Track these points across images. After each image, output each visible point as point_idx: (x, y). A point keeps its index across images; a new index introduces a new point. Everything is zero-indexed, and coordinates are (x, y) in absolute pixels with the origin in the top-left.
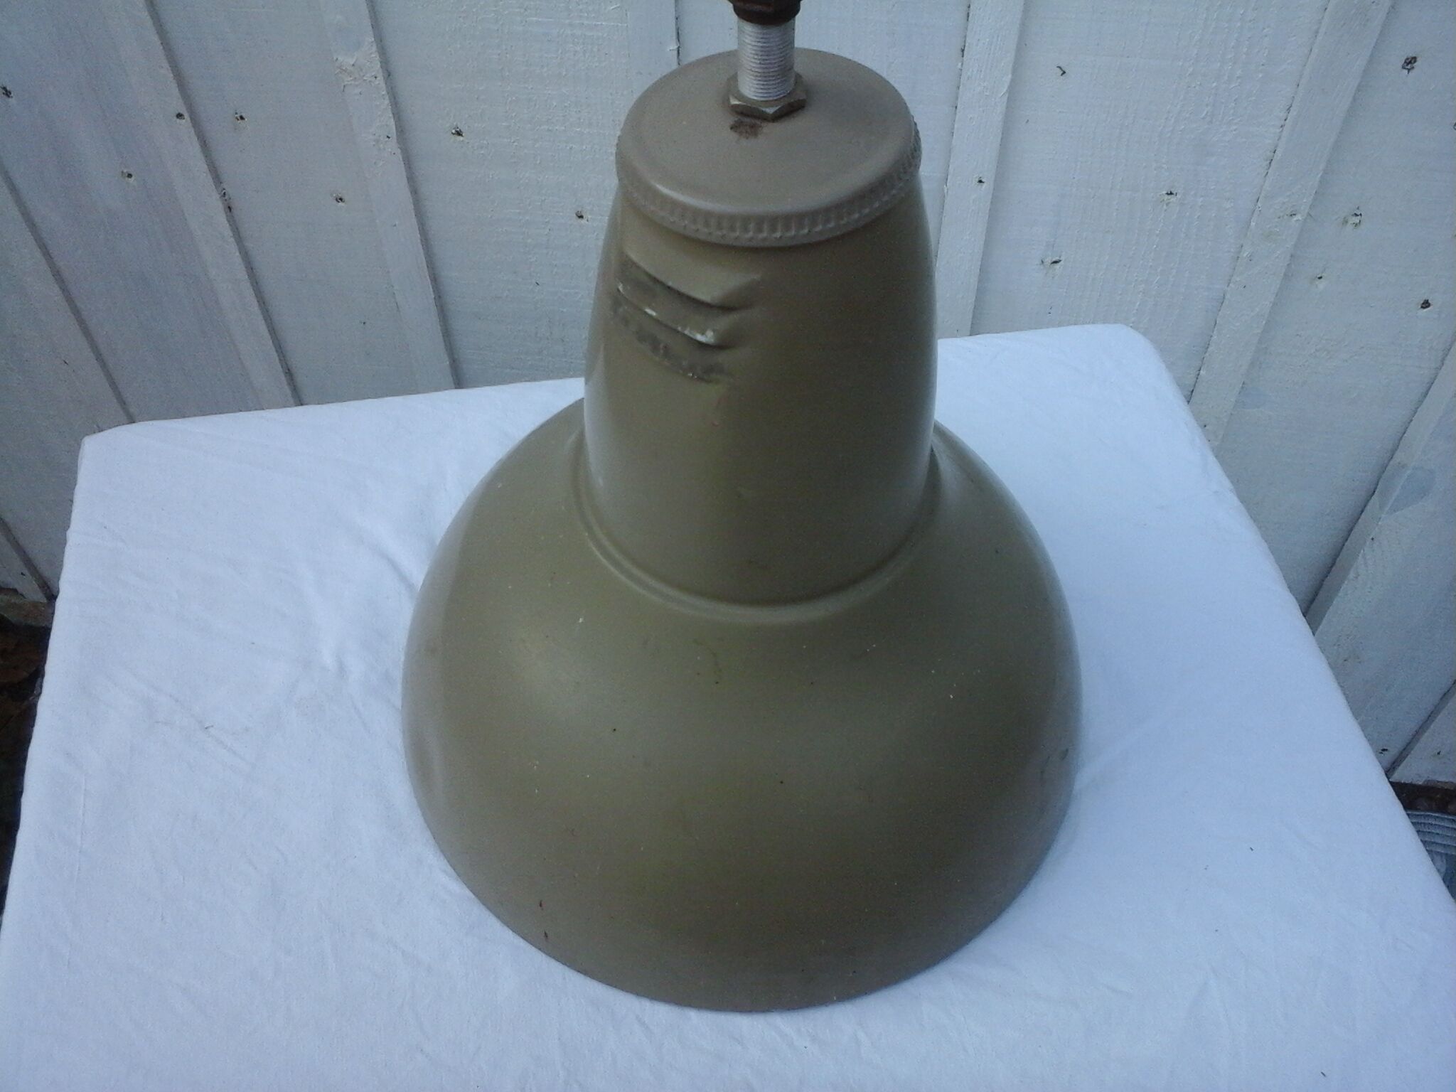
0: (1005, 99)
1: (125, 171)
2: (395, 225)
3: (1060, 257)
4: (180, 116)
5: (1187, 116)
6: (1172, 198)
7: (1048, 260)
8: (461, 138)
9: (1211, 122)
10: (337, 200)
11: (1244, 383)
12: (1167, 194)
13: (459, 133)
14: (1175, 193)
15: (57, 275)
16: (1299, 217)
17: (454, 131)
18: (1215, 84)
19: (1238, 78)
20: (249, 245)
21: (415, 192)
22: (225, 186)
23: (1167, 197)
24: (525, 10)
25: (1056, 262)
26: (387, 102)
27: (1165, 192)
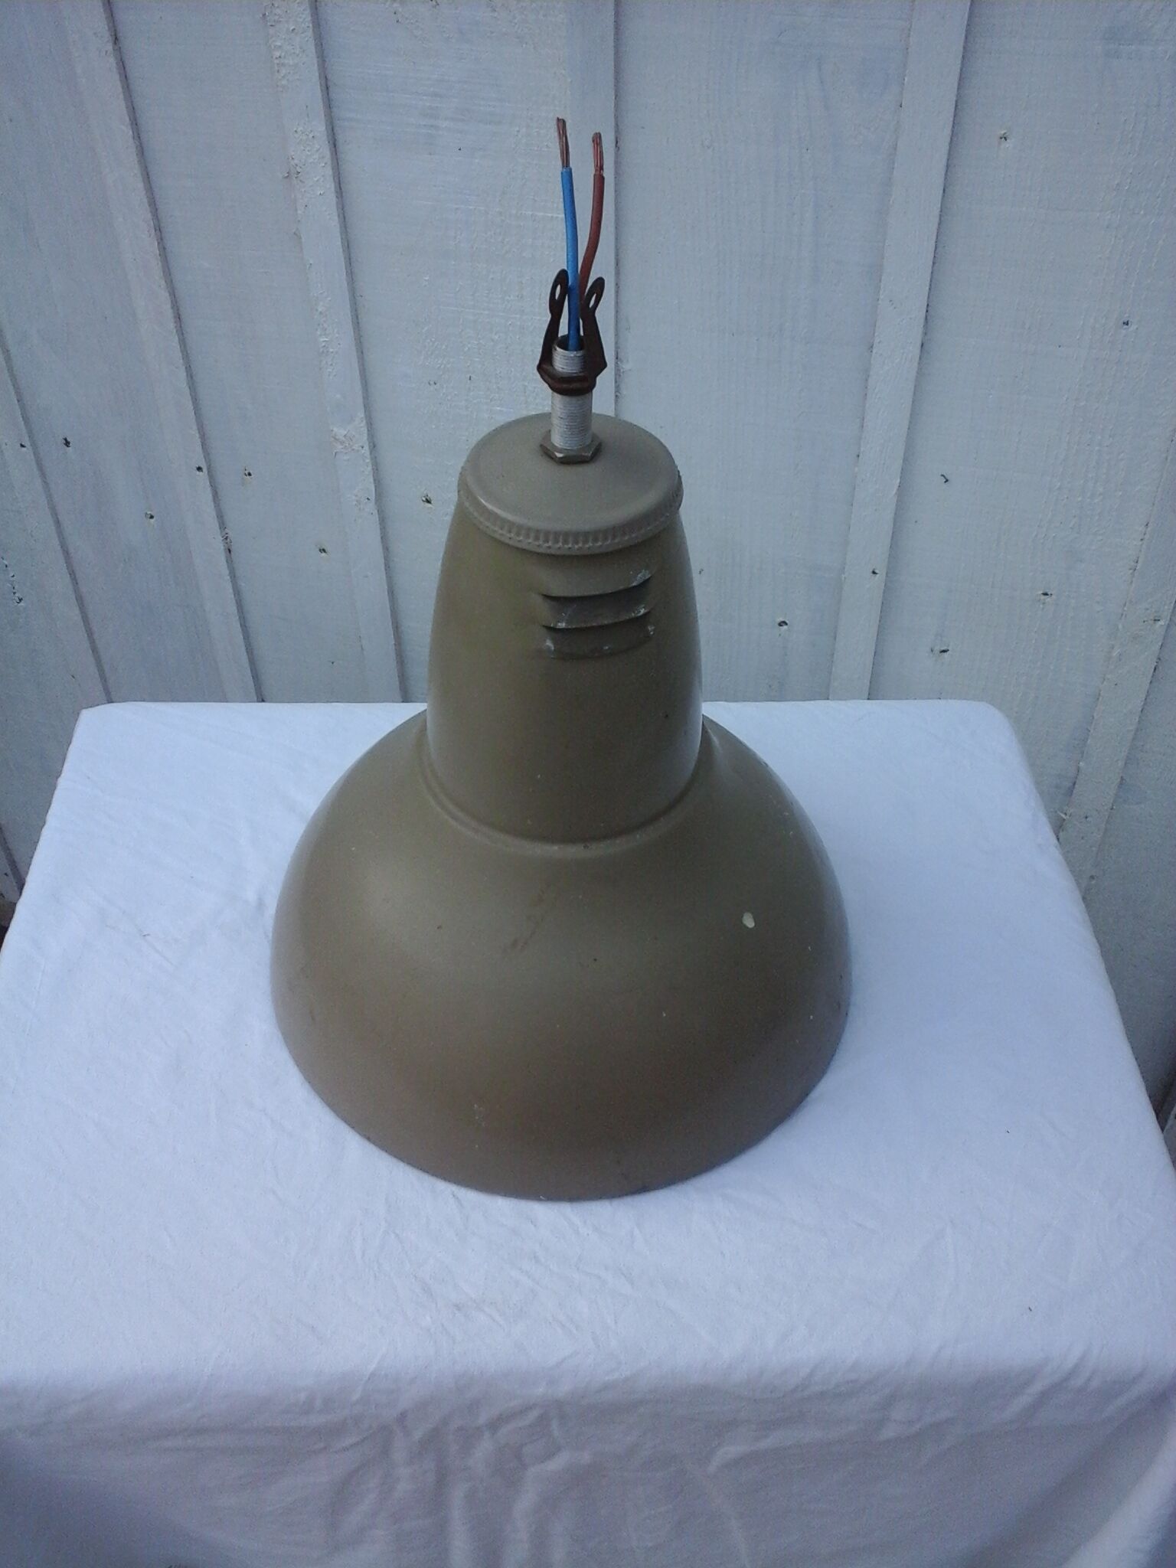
0: (895, 500)
2: (367, 577)
3: (949, 646)
4: (199, 469)
5: (1057, 525)
6: (1048, 599)
7: (938, 648)
8: (429, 505)
9: (1078, 532)
10: (320, 550)
12: (1043, 594)
13: (428, 501)
14: (1049, 593)
16: (1161, 623)
17: (424, 499)
18: (1080, 498)
19: (1100, 494)
20: (242, 584)
21: (386, 549)
22: (228, 531)
23: (1043, 597)
24: (491, 401)
25: (944, 651)
26: (370, 468)
27: (1040, 593)
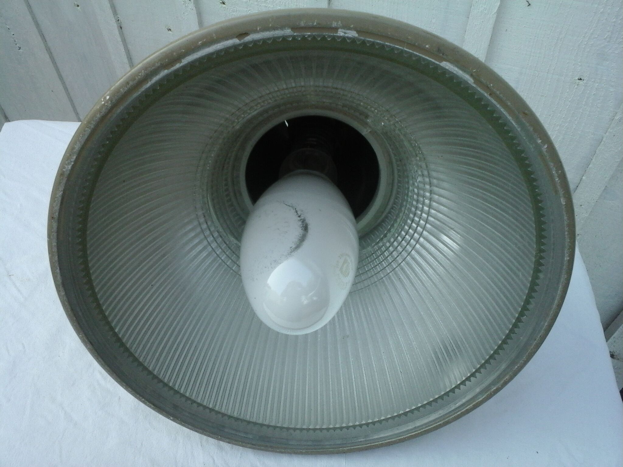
0: (495, 15)
1: (76, 3)
5: (596, 36)
6: (581, 82)
8: (224, 6)
9: (609, 42)
10: (168, 30)
11: (606, 186)
12: (579, 79)
13: (224, 3)
14: (583, 79)
15: (48, 49)
17: (221, 2)
18: (615, 20)
20: (130, 47)
22: (119, 16)
23: (578, 81)
27: (577, 78)
